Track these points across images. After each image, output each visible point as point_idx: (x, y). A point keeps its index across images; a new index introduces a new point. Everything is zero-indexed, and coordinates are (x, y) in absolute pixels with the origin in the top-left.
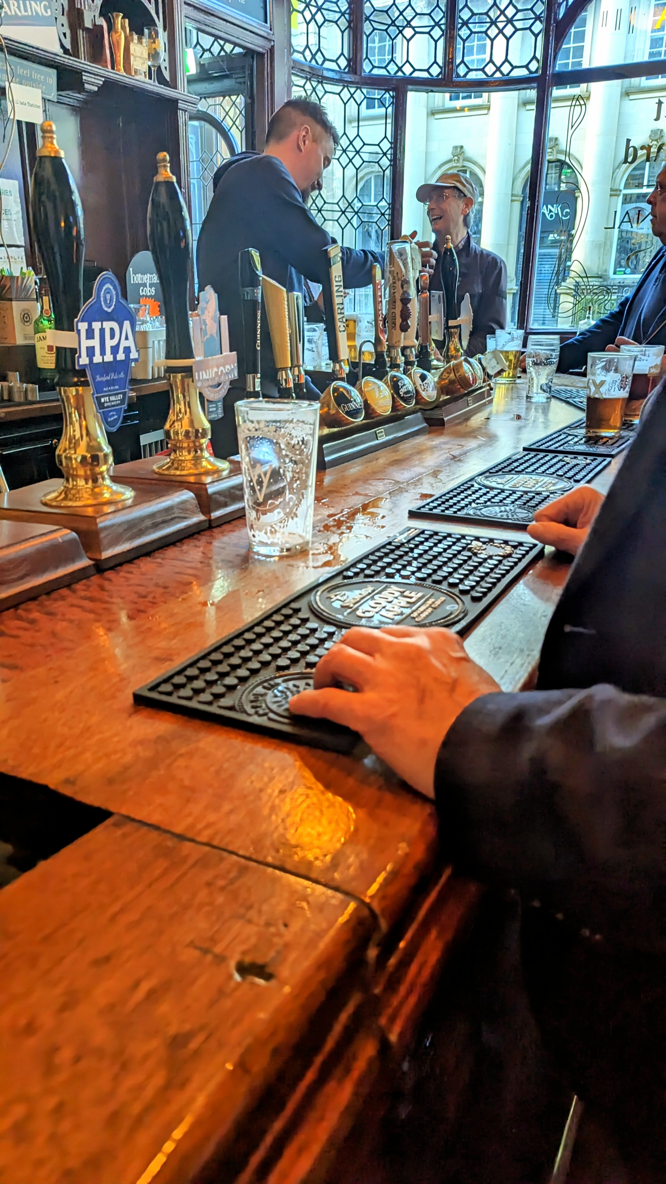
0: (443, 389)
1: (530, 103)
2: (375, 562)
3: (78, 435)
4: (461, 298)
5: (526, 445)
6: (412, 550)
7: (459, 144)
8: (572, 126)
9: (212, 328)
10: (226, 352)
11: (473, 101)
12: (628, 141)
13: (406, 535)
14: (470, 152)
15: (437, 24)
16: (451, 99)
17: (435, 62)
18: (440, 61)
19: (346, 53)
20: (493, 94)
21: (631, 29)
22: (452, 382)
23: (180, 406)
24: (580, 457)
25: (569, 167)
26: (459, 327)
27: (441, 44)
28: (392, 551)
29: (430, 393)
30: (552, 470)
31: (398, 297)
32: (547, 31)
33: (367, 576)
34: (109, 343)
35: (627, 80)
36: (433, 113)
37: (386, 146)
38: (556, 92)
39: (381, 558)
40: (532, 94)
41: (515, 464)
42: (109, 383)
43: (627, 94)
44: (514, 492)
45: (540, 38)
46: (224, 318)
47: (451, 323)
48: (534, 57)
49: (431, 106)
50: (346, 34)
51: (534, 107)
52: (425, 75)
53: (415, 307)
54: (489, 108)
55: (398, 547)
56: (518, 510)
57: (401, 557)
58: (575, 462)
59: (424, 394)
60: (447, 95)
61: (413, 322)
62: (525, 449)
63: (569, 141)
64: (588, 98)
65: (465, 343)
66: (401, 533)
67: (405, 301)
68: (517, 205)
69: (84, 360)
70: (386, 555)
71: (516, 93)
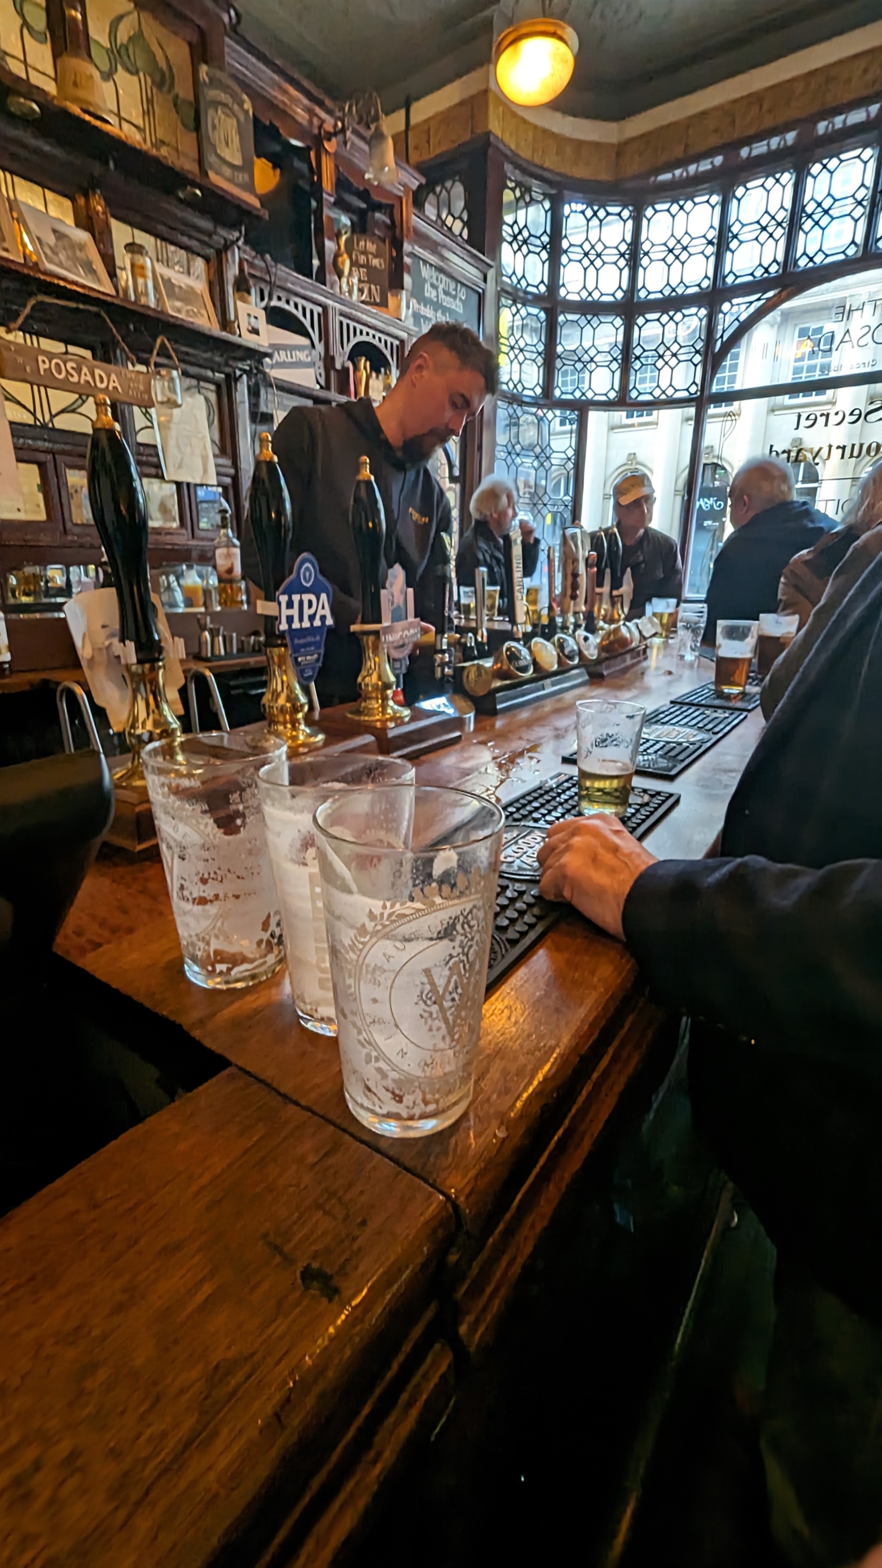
0: (602, 648)
1: (690, 419)
2: (524, 806)
3: (279, 689)
4: (623, 572)
5: (673, 698)
6: (559, 795)
7: (632, 451)
8: (723, 435)
9: (399, 600)
10: (411, 619)
11: (645, 419)
12: (772, 446)
13: (555, 780)
14: (640, 457)
15: (615, 359)
16: (627, 417)
17: (612, 388)
18: (616, 387)
19: (541, 382)
20: (661, 411)
21: (776, 358)
22: (611, 643)
23: (370, 664)
24: (720, 711)
25: (723, 468)
26: (621, 596)
27: (618, 374)
28: (541, 795)
29: (592, 653)
30: (694, 722)
31: (569, 572)
32: (704, 363)
33: (515, 820)
34: (307, 612)
35: (773, 398)
36: (612, 428)
37: (571, 453)
38: (712, 410)
39: (530, 802)
40: (692, 411)
41: (662, 716)
42: (305, 646)
43: (773, 411)
44: (658, 742)
45: (699, 368)
46: (410, 591)
47: (615, 593)
48: (694, 383)
49: (611, 423)
50: (541, 369)
51: (692, 422)
52: (604, 398)
53: (583, 581)
54: (657, 424)
55: (547, 792)
56: (660, 760)
57: (548, 801)
58: (715, 715)
59: (586, 653)
60: (624, 414)
61: (582, 593)
62: (672, 702)
63: (721, 447)
64: (739, 415)
65: (626, 610)
66: (552, 779)
67: (575, 575)
68: (679, 499)
69: (284, 626)
70: (536, 799)
71: (680, 411)
